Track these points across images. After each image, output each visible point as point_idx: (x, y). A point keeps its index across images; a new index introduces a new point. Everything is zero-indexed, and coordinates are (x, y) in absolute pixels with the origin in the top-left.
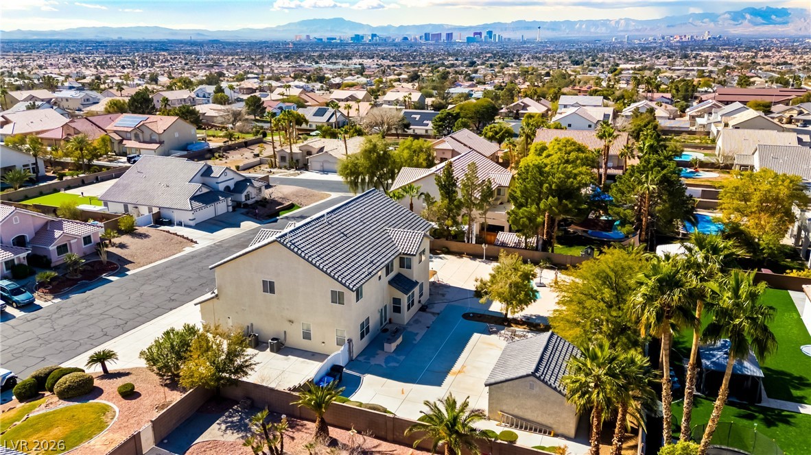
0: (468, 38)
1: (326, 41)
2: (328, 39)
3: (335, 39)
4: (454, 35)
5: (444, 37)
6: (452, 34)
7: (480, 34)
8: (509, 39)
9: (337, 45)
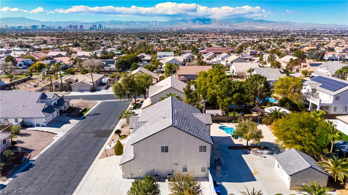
0: (90, 28)
1: (17, 28)
2: (18, 27)
3: (22, 27)
4: (83, 26)
5: (79, 27)
6: (82, 26)
7: (96, 26)
8: (109, 28)
9: (24, 30)
